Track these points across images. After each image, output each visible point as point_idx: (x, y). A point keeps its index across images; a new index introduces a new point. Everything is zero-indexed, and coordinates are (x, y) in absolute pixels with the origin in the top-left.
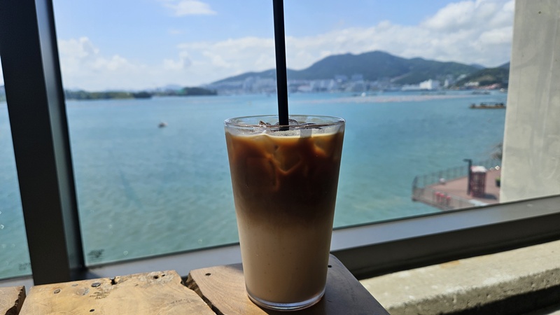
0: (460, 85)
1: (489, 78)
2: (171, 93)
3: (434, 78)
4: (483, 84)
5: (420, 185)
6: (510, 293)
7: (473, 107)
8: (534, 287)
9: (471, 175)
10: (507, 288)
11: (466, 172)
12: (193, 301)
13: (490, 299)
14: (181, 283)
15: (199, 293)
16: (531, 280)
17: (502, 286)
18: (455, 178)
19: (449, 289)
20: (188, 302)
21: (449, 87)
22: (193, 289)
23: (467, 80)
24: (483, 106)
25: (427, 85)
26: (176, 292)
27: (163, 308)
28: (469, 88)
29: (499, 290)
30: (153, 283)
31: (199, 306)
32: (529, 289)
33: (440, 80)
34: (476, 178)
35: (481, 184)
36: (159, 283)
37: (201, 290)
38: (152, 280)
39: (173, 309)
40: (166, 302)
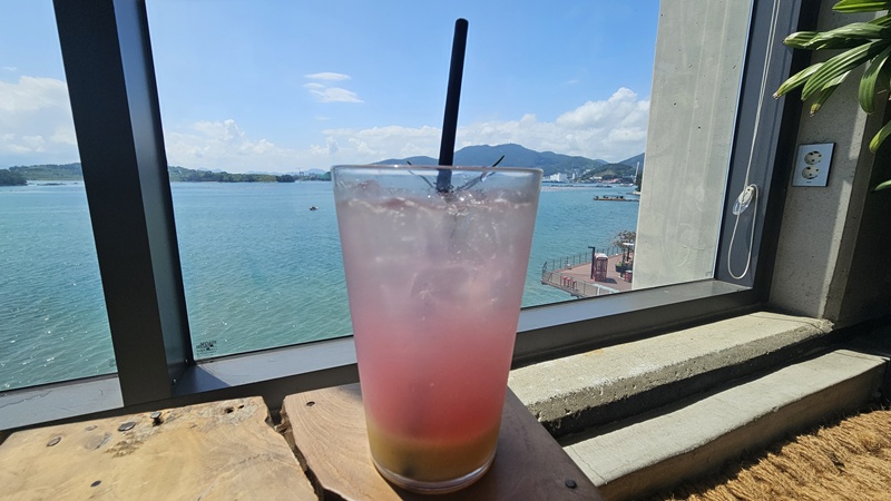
0: (585, 178)
1: (611, 173)
2: (314, 178)
3: (562, 172)
4: (606, 178)
5: (549, 269)
6: (656, 384)
7: (597, 199)
8: (678, 377)
9: (594, 260)
10: (652, 378)
11: (591, 258)
12: (277, 456)
13: (636, 390)
14: (266, 420)
15: (291, 440)
16: (674, 368)
17: (647, 375)
18: (580, 263)
19: (595, 381)
20: (269, 460)
21: (576, 180)
22: (282, 432)
23: (592, 174)
24: (606, 198)
25: (556, 177)
26: (253, 439)
27: (223, 475)
28: (593, 182)
29: (644, 381)
30: (221, 421)
31: (284, 468)
32: (674, 379)
33: (568, 174)
34: (599, 264)
35: (603, 270)
36: (230, 423)
37: (295, 433)
38: (220, 416)
39: (239, 475)
40: (232, 460)
